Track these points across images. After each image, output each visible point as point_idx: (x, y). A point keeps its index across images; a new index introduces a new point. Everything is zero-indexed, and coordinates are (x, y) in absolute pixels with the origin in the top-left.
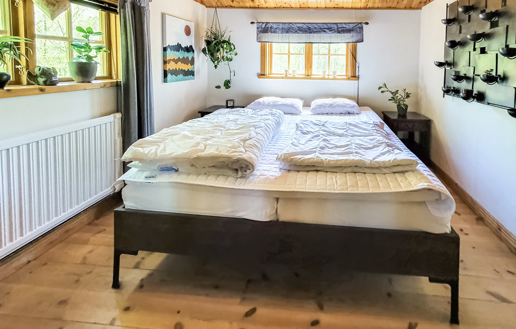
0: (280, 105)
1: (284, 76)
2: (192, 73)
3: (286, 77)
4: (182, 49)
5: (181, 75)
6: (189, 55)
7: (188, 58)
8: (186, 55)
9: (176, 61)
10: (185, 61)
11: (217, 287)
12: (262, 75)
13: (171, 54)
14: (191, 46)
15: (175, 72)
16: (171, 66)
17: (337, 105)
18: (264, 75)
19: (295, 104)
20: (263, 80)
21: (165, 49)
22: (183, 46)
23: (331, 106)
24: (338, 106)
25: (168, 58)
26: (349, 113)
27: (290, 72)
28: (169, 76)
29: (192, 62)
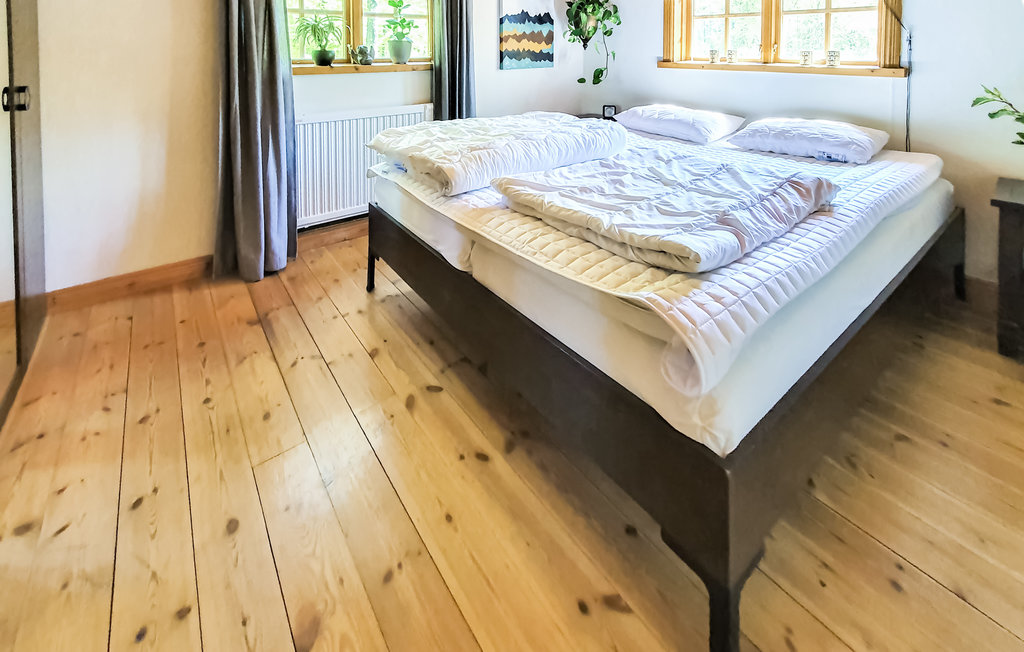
0: (670, 120)
1: (709, 63)
2: (549, 57)
3: (712, 66)
4: (530, 19)
5: (528, 60)
6: (545, 29)
7: (540, 33)
8: (537, 28)
9: (519, 39)
10: (534, 37)
11: (432, 343)
12: (665, 62)
13: (511, 28)
14: (547, 15)
15: (517, 55)
16: (511, 46)
17: (800, 135)
18: (668, 61)
19: (699, 122)
20: (665, 71)
21: (501, 21)
22: (532, 15)
23: (782, 134)
24: (802, 137)
25: (505, 34)
26: (830, 159)
27: (722, 54)
28: (506, 60)
29: (550, 39)
